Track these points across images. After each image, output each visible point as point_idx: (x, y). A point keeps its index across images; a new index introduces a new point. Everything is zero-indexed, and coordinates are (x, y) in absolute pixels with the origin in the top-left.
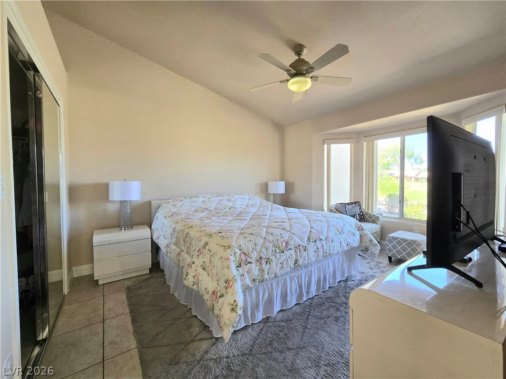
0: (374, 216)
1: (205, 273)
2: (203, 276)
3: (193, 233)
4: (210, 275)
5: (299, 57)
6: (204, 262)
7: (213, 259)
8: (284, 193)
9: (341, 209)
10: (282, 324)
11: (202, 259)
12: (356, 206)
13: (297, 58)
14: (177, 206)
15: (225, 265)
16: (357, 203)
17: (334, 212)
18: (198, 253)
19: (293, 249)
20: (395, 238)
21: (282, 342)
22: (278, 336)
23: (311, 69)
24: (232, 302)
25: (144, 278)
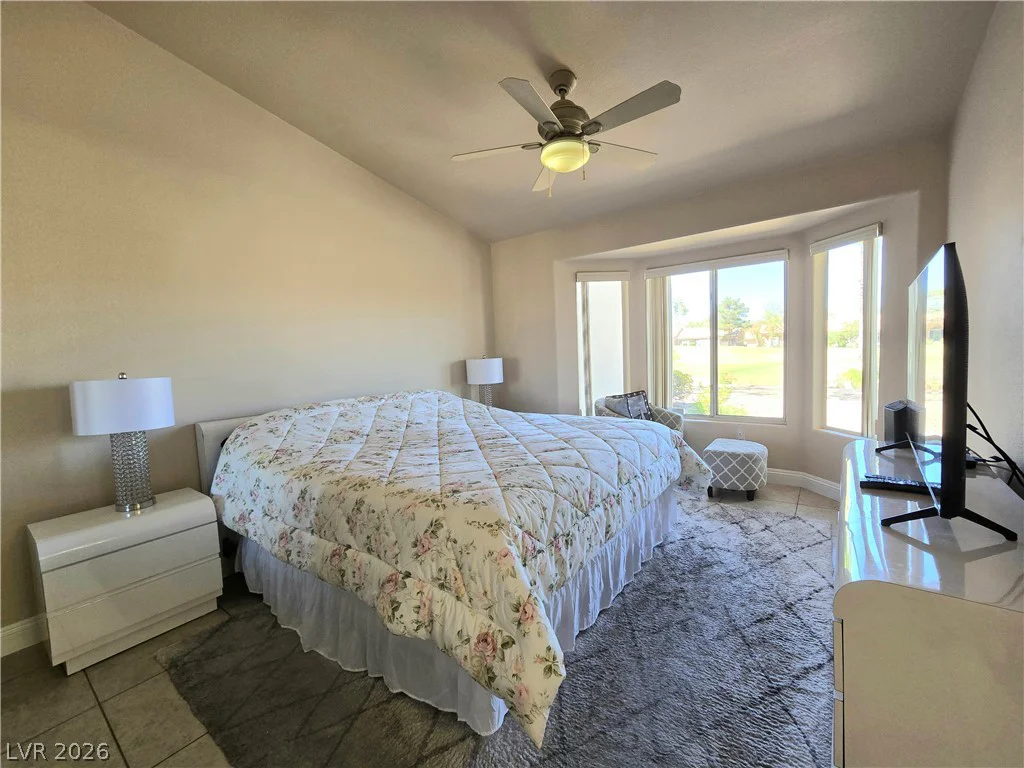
0: (672, 415)
1: (449, 598)
2: (444, 604)
3: (375, 499)
4: (466, 598)
5: (563, 98)
6: (441, 570)
7: (466, 560)
8: (502, 381)
9: (615, 407)
10: (594, 661)
11: (434, 564)
12: (639, 399)
13: (559, 98)
14: (278, 433)
15: (504, 569)
16: (640, 394)
17: (608, 415)
18: (415, 550)
19: (601, 505)
20: (719, 454)
21: (612, 702)
22: (599, 693)
23: (595, 126)
24: (543, 654)
25: (207, 626)
